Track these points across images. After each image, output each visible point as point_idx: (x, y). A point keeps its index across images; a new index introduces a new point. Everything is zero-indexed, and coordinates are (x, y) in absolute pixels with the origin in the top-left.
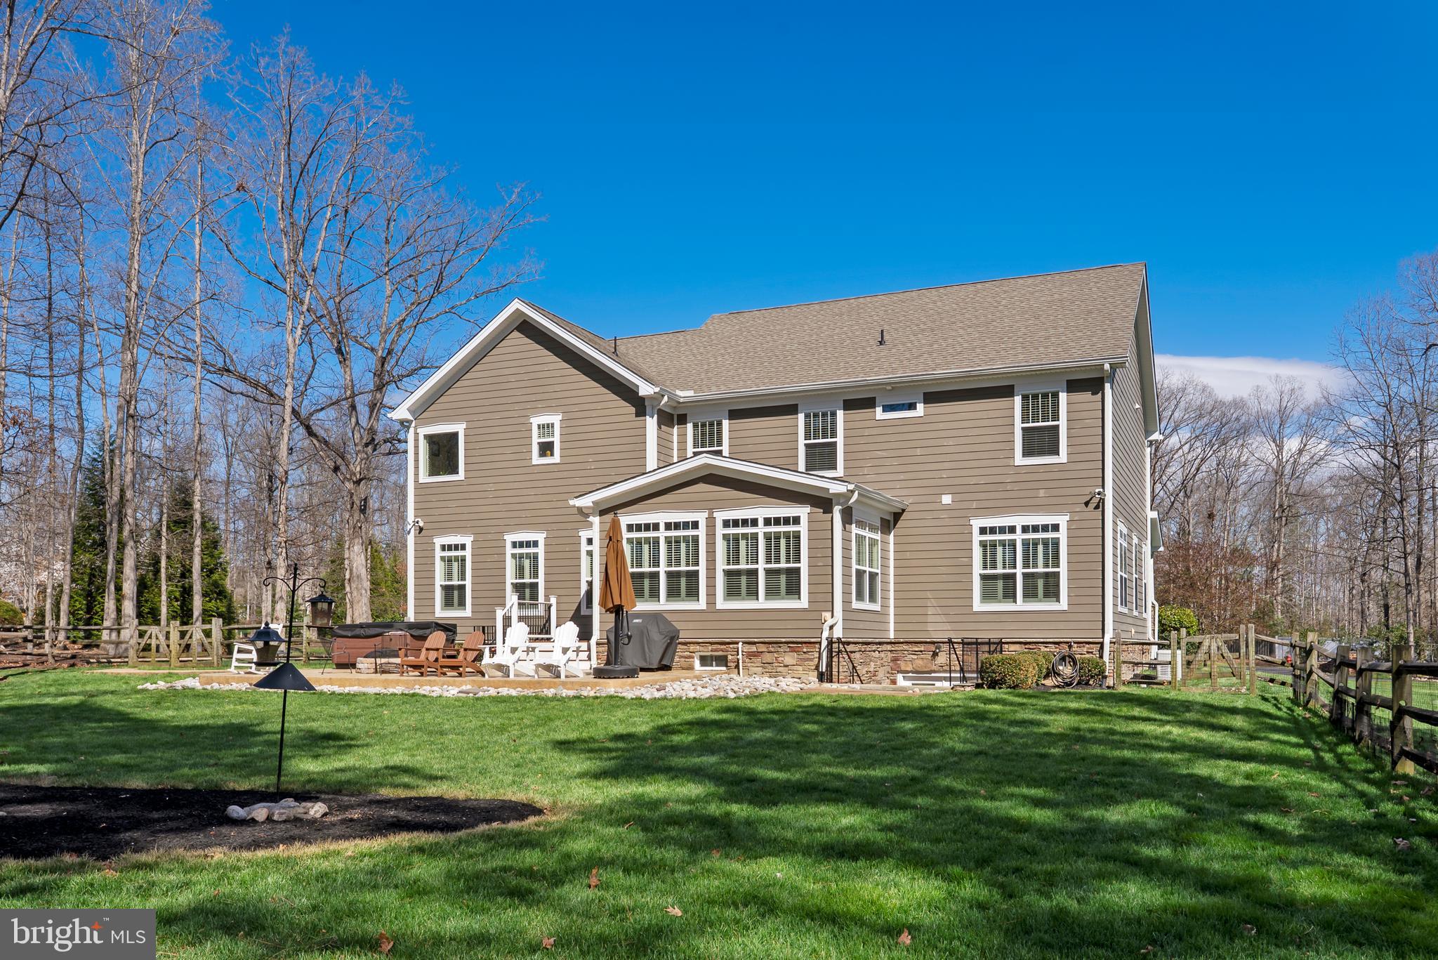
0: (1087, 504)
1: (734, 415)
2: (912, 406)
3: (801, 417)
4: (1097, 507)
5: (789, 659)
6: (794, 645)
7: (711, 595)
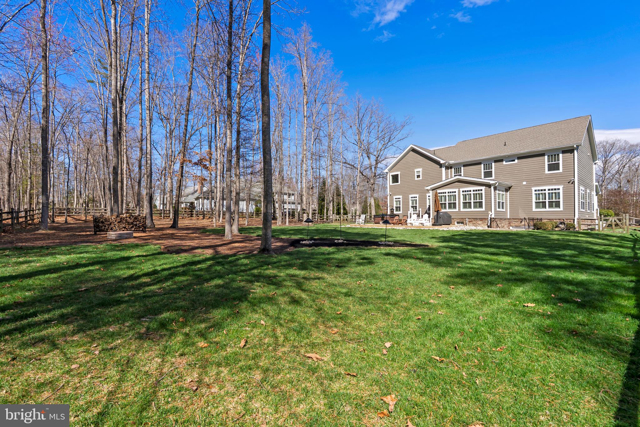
0: (569, 183)
1: (464, 166)
2: (514, 161)
3: (482, 165)
4: (572, 183)
5: (480, 222)
6: (481, 219)
7: (459, 208)
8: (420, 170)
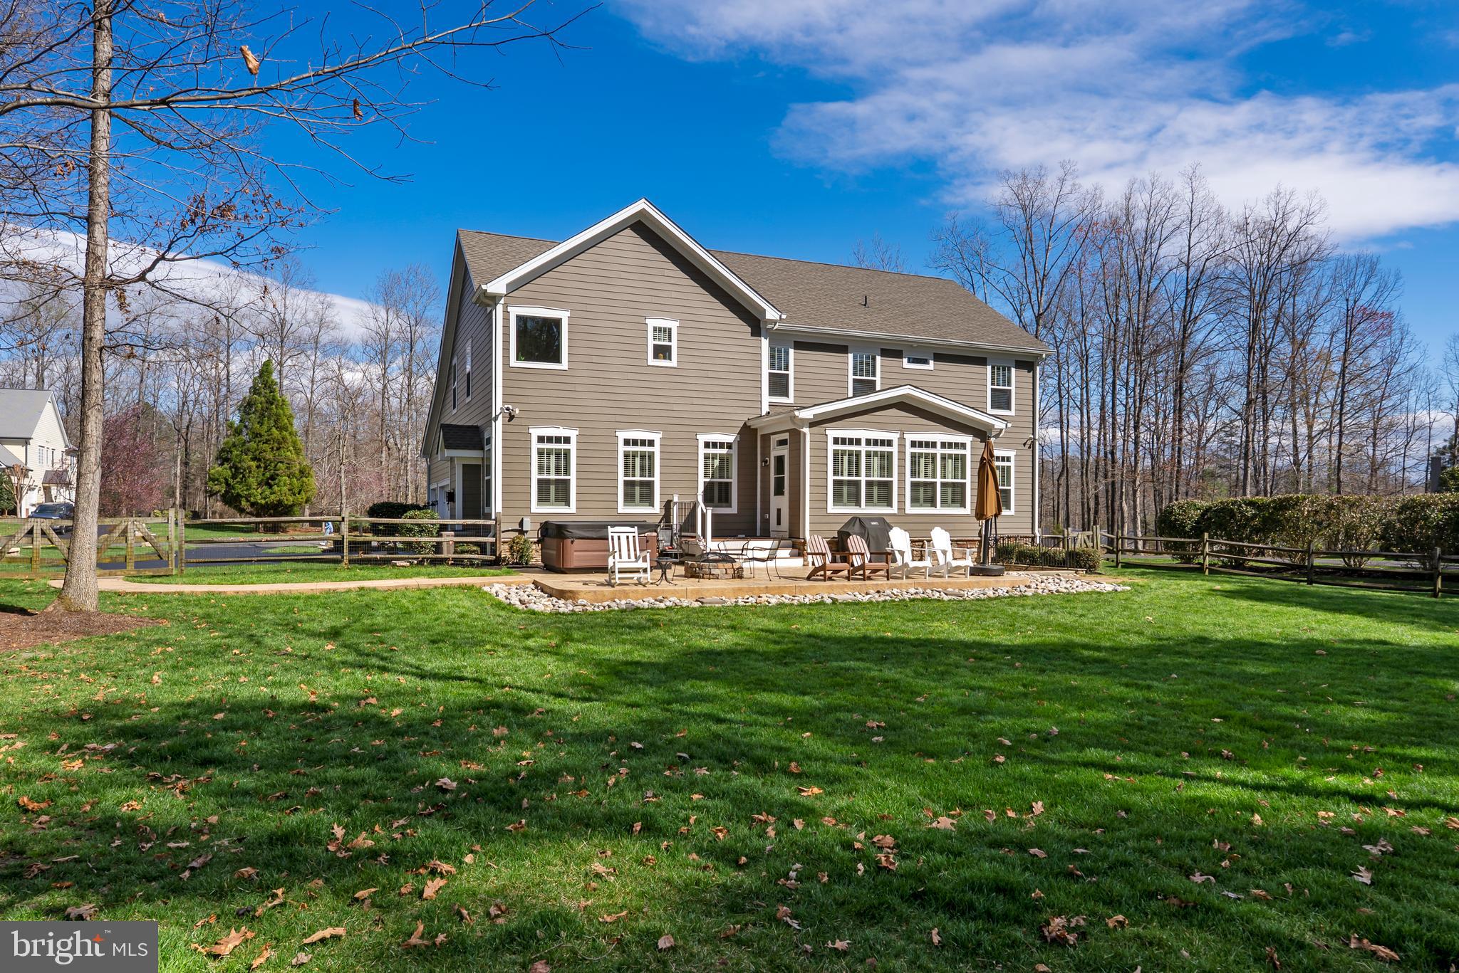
0: (1025, 444)
1: (799, 346)
2: (925, 362)
4: (1029, 448)
7: (901, 502)
8: (674, 325)
